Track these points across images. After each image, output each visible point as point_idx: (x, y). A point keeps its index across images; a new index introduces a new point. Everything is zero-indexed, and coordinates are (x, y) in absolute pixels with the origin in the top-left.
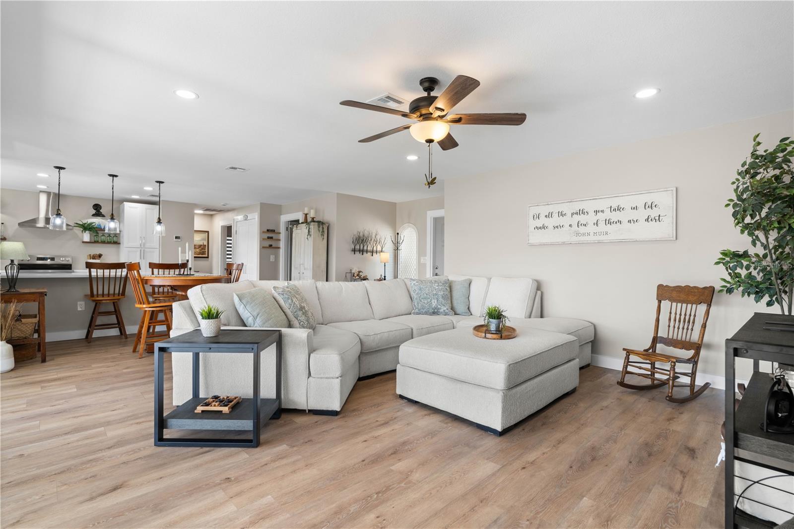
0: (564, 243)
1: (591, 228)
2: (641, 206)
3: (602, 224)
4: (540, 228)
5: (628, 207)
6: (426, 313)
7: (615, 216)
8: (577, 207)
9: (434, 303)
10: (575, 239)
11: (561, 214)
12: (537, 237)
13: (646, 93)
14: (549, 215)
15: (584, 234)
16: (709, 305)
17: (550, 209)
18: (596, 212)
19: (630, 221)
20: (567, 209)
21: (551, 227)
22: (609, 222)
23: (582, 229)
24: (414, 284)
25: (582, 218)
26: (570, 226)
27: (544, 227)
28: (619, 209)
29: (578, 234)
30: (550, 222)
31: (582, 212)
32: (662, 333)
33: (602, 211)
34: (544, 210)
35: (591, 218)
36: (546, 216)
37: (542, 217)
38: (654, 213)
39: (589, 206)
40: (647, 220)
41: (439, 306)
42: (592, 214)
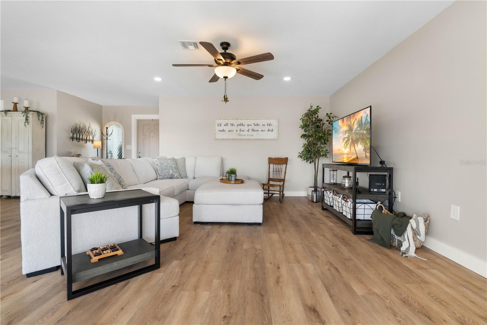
0: (233, 139)
1: (246, 133)
2: (266, 124)
3: (250, 131)
4: (222, 131)
5: (261, 124)
6: (167, 178)
7: (256, 128)
8: (240, 122)
9: (171, 172)
10: (239, 137)
11: (232, 125)
12: (220, 136)
13: (287, 79)
14: (226, 125)
15: (243, 135)
16: (286, 164)
17: (227, 121)
18: (248, 125)
19: (262, 131)
20: (235, 122)
21: (227, 131)
22: (253, 130)
23: (242, 133)
24: (156, 161)
25: (242, 128)
26: (237, 131)
27: (223, 131)
28: (257, 125)
29: (240, 135)
30: (226, 128)
31: (242, 125)
32: (271, 177)
33: (251, 125)
34: (223, 122)
35: (246, 128)
36: (225, 125)
37: (223, 125)
38: (271, 128)
39: (245, 122)
40: (268, 131)
41: (174, 174)
42: (246, 126)
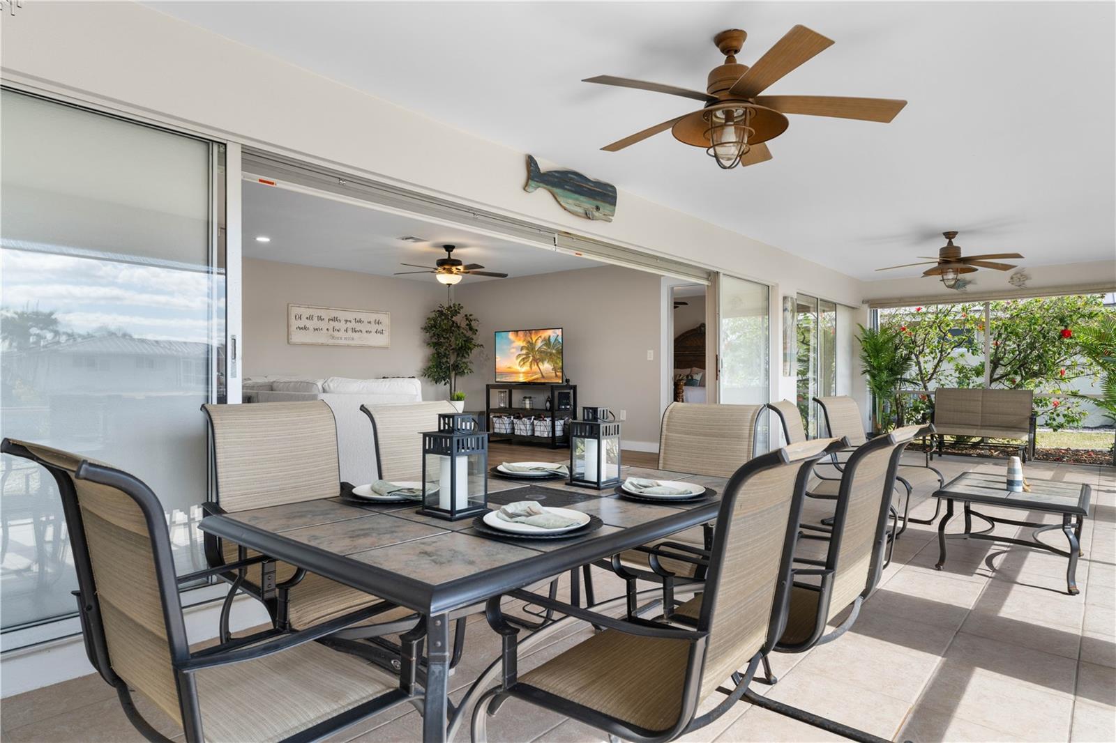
0: (322, 345)
1: (342, 334)
2: (373, 321)
3: (350, 331)
4: (302, 328)
5: (366, 321)
7: (358, 327)
8: (333, 314)
10: (331, 342)
11: (320, 319)
12: (298, 337)
14: (310, 318)
15: (337, 338)
17: (310, 312)
18: (346, 321)
19: (367, 332)
20: (325, 314)
21: (311, 329)
22: (354, 330)
23: (336, 334)
25: (336, 325)
26: (327, 330)
27: (305, 328)
28: (360, 321)
29: (333, 337)
30: (309, 324)
31: (336, 319)
33: (350, 321)
34: (305, 312)
35: (342, 326)
36: (307, 318)
37: (304, 318)
38: (380, 328)
39: (342, 315)
40: (376, 332)
42: (343, 322)
